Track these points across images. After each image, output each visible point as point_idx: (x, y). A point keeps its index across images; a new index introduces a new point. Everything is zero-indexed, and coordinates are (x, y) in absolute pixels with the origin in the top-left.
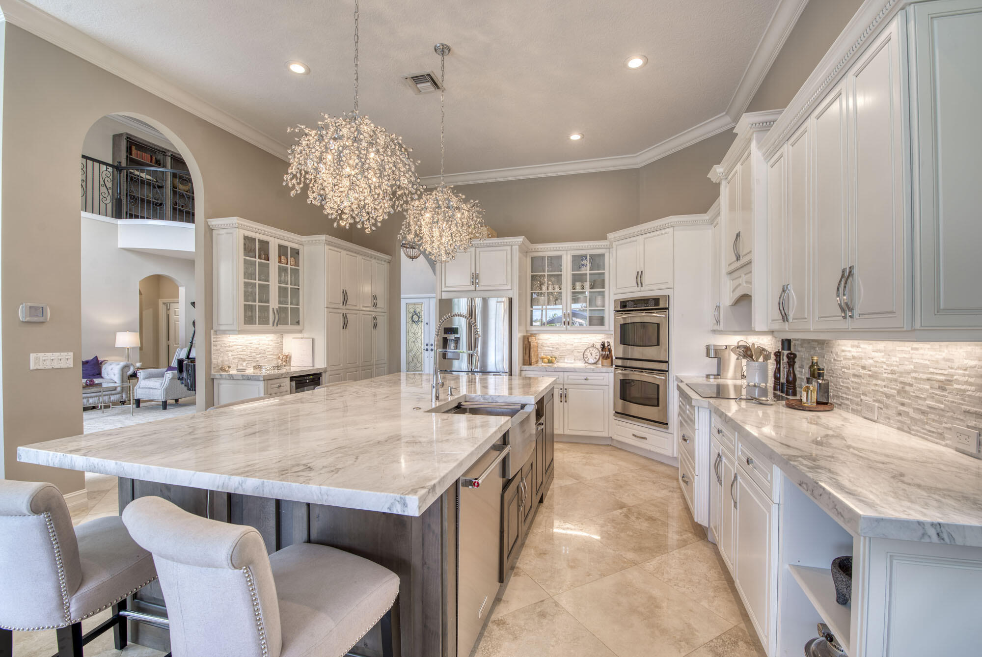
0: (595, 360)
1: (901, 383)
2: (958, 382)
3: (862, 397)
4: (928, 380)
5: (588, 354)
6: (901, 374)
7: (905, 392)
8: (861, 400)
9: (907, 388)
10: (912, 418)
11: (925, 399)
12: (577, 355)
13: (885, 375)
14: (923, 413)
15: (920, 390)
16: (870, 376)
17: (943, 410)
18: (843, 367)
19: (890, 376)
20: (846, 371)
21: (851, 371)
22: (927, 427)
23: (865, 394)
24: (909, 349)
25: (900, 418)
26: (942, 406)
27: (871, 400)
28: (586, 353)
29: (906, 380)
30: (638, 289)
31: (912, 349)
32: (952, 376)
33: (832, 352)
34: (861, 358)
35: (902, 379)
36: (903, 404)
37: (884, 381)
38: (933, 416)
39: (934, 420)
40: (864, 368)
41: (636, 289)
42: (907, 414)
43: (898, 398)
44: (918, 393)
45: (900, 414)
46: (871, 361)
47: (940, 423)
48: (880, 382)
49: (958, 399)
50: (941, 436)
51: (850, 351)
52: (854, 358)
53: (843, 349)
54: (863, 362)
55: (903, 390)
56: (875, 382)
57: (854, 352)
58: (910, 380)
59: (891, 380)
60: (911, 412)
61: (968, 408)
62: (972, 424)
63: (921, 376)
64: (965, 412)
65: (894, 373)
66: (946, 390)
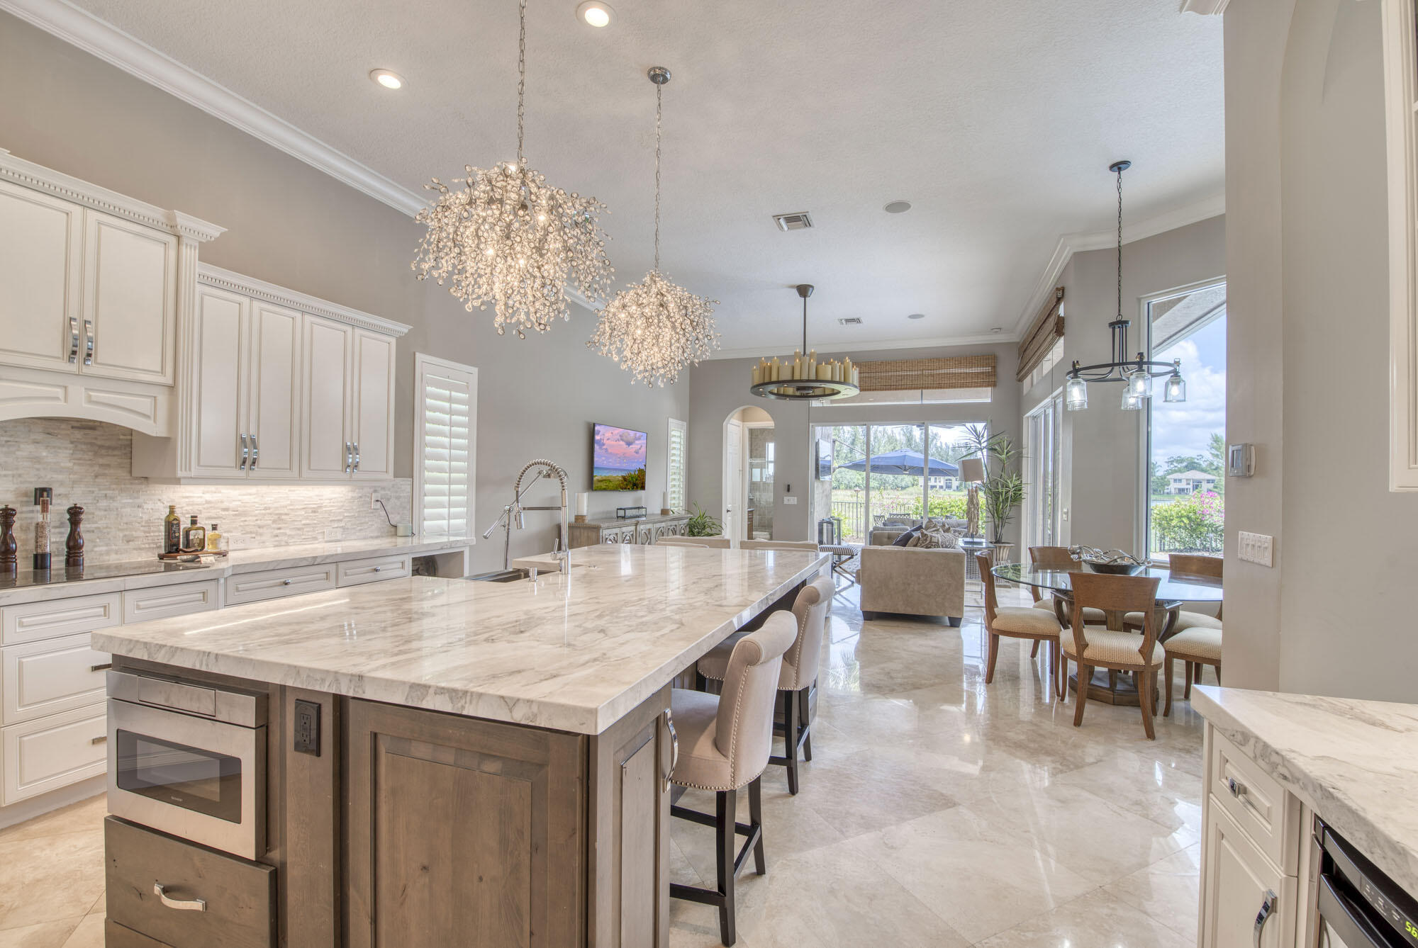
1: (277, 514)
2: (325, 506)
4: (304, 508)
6: (277, 508)
9: (283, 517)
10: (289, 536)
11: (301, 521)
13: (257, 512)
14: (299, 529)
15: (297, 515)
16: (236, 515)
17: (315, 524)
19: (263, 511)
23: (228, 532)
24: (287, 491)
25: (277, 539)
26: (315, 522)
27: (239, 534)
29: (282, 512)
31: (289, 491)
32: (322, 504)
34: (222, 502)
35: (277, 512)
36: (279, 529)
38: (308, 529)
39: (308, 532)
40: (226, 509)
42: (285, 534)
43: (274, 526)
44: (294, 518)
45: (277, 536)
46: (240, 503)
47: (314, 531)
48: (250, 518)
49: (326, 516)
50: (315, 539)
51: (201, 497)
52: (208, 502)
53: (188, 495)
54: (226, 505)
55: (279, 518)
56: (243, 519)
57: (208, 497)
58: (286, 511)
59: (265, 514)
60: (288, 532)
61: (333, 518)
62: (336, 525)
63: (297, 507)
64: (331, 521)
65: (269, 508)
66: (318, 512)
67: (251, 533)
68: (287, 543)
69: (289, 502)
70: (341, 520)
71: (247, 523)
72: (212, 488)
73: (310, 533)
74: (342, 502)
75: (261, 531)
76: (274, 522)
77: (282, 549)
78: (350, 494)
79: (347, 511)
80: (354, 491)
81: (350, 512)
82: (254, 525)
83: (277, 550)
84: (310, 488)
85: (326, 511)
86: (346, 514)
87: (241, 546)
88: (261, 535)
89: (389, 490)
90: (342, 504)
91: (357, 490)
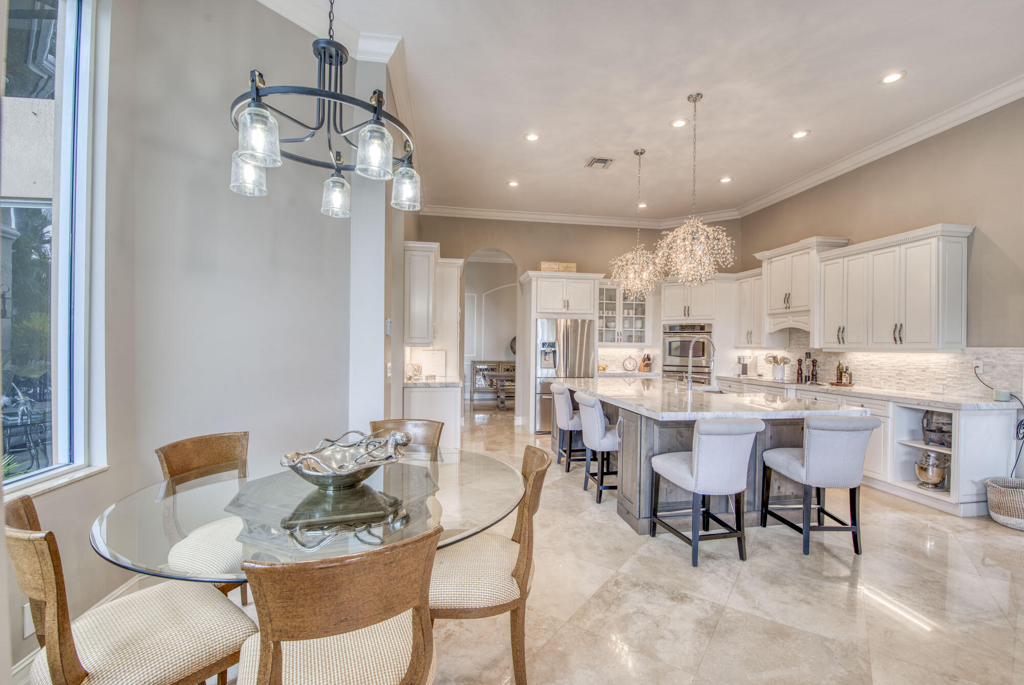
0: (634, 368)
1: (899, 370)
2: (932, 368)
3: (871, 378)
4: (916, 368)
5: (627, 363)
7: (902, 374)
8: (871, 380)
9: (903, 372)
10: (906, 384)
11: (914, 376)
12: (617, 364)
13: (888, 368)
14: (912, 381)
15: (912, 372)
16: (877, 369)
18: (856, 366)
19: (891, 368)
20: (858, 367)
21: (863, 367)
22: (915, 387)
23: (873, 377)
25: (899, 385)
26: (924, 378)
27: (878, 379)
28: (625, 363)
29: (902, 369)
30: (686, 318)
32: (929, 366)
33: (846, 359)
34: (871, 361)
35: (899, 369)
36: (900, 379)
37: (887, 370)
39: (919, 384)
40: (872, 365)
41: (683, 318)
42: (903, 383)
43: (897, 377)
44: (909, 374)
46: (878, 362)
47: (922, 384)
48: (884, 371)
49: (932, 374)
50: (923, 389)
51: (861, 358)
52: (865, 361)
53: (856, 357)
54: (872, 363)
55: (900, 373)
56: (880, 371)
57: (865, 358)
58: (904, 369)
59: (892, 370)
60: (905, 382)
61: (937, 377)
62: (940, 383)
63: (911, 367)
64: (936, 379)
65: (894, 367)
66: (925, 371)
67: (884, 379)
68: (904, 389)
69: (906, 364)
70: (944, 379)
71: (882, 374)
72: (866, 354)
73: (920, 385)
74: (944, 365)
75: (890, 379)
76: (897, 375)
77: (902, 392)
78: (954, 360)
79: (950, 373)
80: (956, 358)
81: (952, 374)
82: (886, 375)
83: (899, 392)
84: (920, 354)
85: (932, 372)
86: (948, 375)
87: (878, 386)
88: (889, 381)
89: (994, 358)
90: (944, 367)
91: (959, 358)
